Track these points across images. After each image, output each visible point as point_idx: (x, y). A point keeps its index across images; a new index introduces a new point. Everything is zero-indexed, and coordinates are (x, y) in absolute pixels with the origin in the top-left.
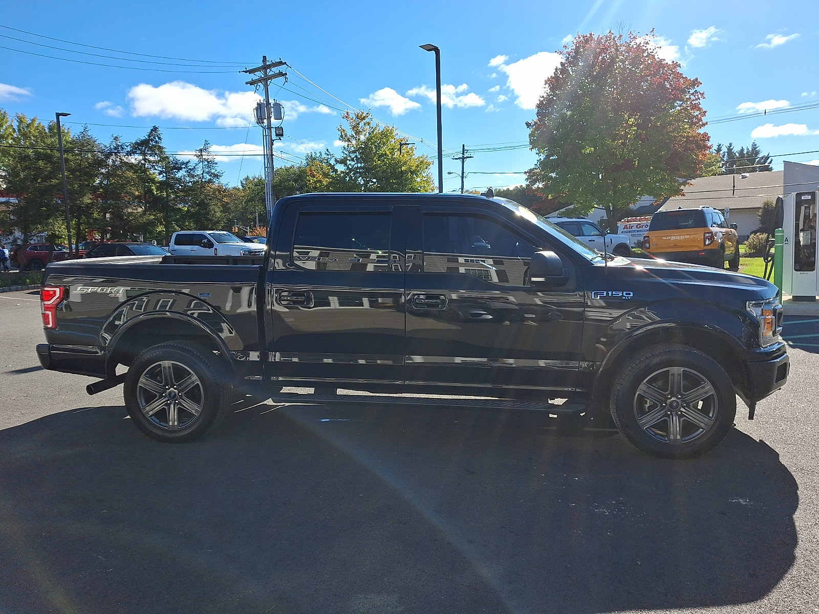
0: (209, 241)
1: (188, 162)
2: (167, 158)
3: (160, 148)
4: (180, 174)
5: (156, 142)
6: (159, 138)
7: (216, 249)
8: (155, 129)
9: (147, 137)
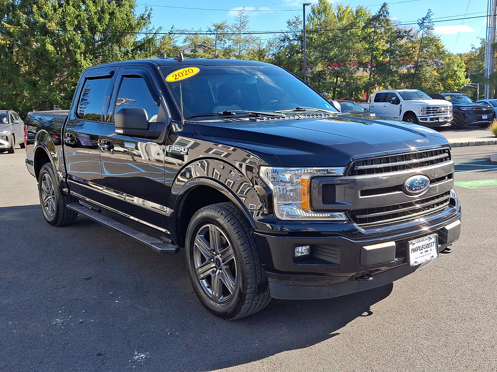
0: (397, 98)
1: (409, 31)
2: (391, 29)
3: (387, 20)
4: (403, 42)
5: (385, 16)
6: (387, 12)
7: (401, 105)
8: (384, 5)
9: (377, 13)
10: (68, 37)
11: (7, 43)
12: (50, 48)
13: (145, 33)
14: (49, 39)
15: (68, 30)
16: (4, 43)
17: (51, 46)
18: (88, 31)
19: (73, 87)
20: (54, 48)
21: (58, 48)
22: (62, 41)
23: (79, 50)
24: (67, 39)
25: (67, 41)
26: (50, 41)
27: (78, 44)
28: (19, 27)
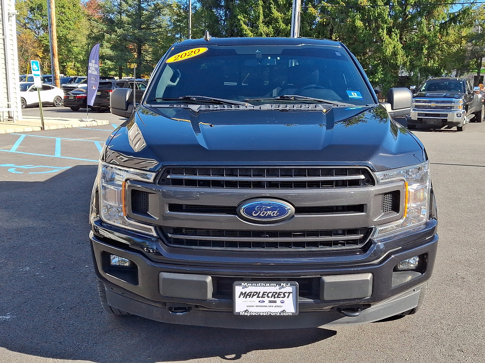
10: (378, 13)
11: (324, 21)
12: (359, 23)
13: (461, 3)
14: (359, 15)
15: (379, 5)
16: (321, 21)
17: (361, 22)
18: (397, 5)
19: (376, 62)
20: (363, 24)
21: (367, 24)
22: (372, 17)
23: (385, 25)
24: (377, 14)
25: (377, 16)
26: (360, 17)
27: (385, 19)
28: (337, 5)
